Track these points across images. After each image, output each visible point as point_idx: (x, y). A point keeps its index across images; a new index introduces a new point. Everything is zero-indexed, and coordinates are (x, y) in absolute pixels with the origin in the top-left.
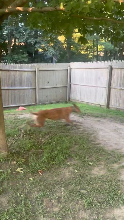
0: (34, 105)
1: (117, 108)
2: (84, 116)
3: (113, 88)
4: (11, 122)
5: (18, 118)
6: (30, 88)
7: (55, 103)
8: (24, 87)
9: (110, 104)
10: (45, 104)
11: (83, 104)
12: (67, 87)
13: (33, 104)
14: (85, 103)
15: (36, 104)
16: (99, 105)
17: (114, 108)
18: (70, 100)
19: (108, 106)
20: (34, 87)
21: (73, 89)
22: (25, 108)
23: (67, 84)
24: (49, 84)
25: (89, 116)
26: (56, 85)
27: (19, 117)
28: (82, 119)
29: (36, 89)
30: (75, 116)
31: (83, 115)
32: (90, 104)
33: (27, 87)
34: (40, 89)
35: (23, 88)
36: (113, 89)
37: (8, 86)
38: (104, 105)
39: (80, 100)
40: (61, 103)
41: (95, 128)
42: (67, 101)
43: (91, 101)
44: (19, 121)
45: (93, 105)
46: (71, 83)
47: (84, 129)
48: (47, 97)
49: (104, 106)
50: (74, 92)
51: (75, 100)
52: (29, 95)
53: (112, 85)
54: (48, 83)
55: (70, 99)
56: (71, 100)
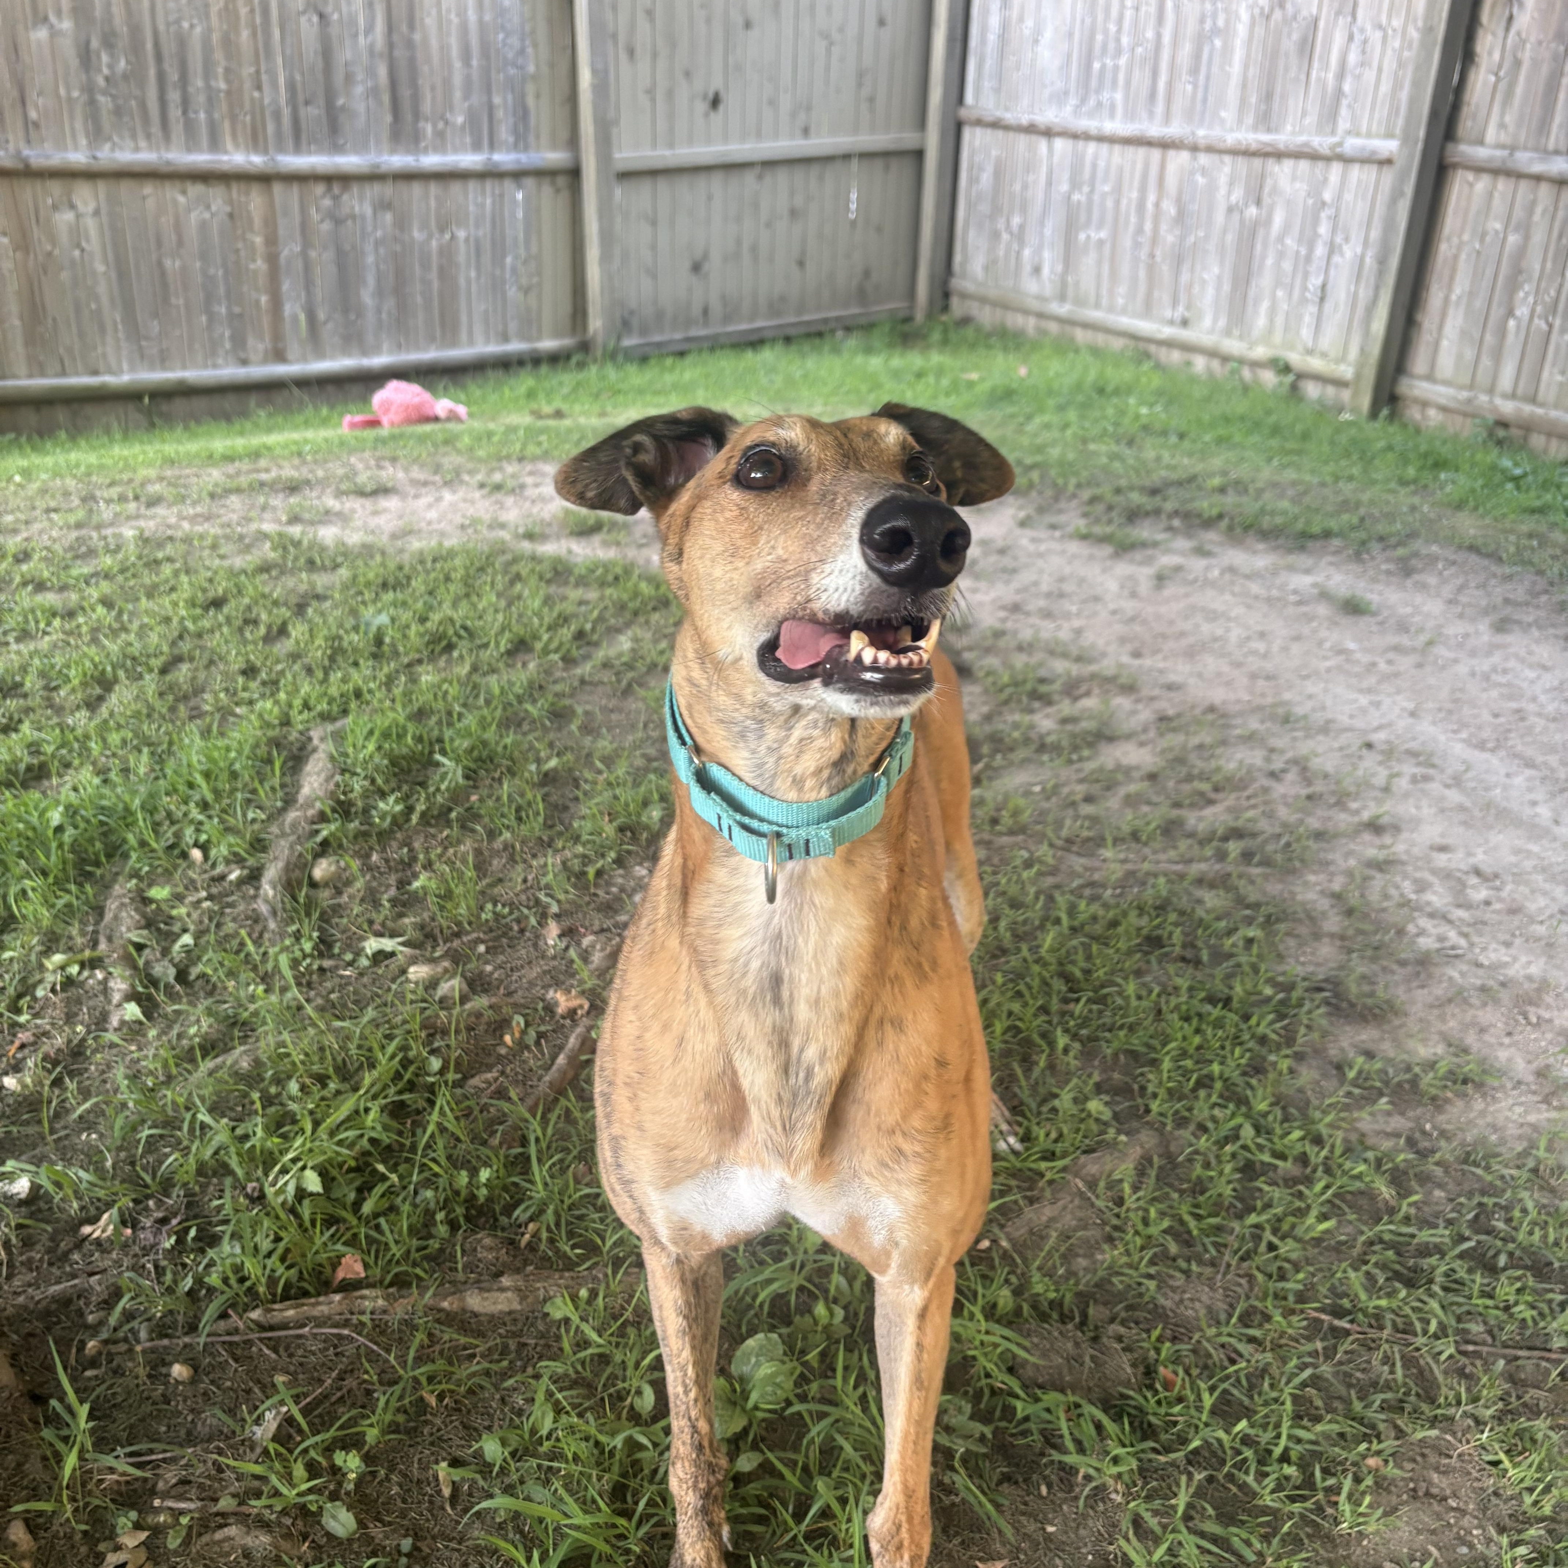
0: (555, 359)
1: (1507, 408)
2: (1144, 531)
3: (1479, 169)
4: (217, 603)
5: (328, 534)
6: (504, 158)
7: (788, 340)
8: (440, 146)
9: (1419, 363)
10: (682, 354)
11: (1096, 351)
12: (919, 155)
13: (548, 344)
14: (1117, 344)
15: (585, 347)
16: (1286, 369)
17: (1467, 412)
18: (946, 308)
19: (1394, 381)
20: (555, 157)
21: (986, 178)
22: (442, 406)
23: (921, 123)
24: (717, 118)
25: (1211, 536)
26: (806, 132)
27: (343, 518)
28: (1123, 568)
29: (575, 173)
30: (1023, 524)
31: (1133, 516)
32: (1176, 356)
33: (477, 147)
34: (625, 176)
35: (431, 161)
36: (1482, 184)
37: (256, 141)
38: (1347, 371)
39: (1063, 310)
40: (852, 342)
41: (1326, 729)
42: (920, 316)
43: (1185, 323)
44: (321, 581)
45: (1200, 363)
46: (963, 113)
47: (1175, 740)
48: (696, 268)
49: (1339, 383)
50: (996, 210)
51: (1005, 306)
52: (499, 248)
53: (1466, 125)
54: (715, 102)
55: (947, 295)
56: (957, 307)
